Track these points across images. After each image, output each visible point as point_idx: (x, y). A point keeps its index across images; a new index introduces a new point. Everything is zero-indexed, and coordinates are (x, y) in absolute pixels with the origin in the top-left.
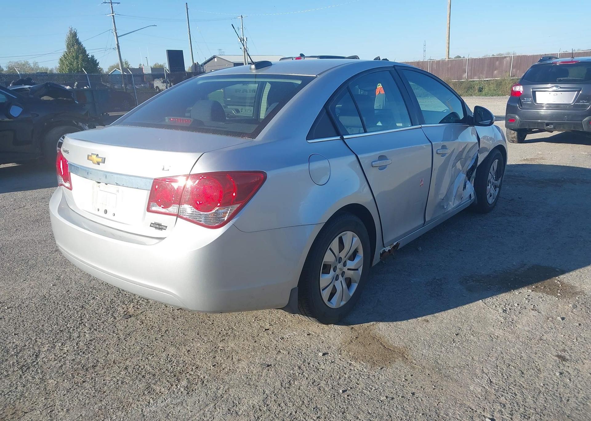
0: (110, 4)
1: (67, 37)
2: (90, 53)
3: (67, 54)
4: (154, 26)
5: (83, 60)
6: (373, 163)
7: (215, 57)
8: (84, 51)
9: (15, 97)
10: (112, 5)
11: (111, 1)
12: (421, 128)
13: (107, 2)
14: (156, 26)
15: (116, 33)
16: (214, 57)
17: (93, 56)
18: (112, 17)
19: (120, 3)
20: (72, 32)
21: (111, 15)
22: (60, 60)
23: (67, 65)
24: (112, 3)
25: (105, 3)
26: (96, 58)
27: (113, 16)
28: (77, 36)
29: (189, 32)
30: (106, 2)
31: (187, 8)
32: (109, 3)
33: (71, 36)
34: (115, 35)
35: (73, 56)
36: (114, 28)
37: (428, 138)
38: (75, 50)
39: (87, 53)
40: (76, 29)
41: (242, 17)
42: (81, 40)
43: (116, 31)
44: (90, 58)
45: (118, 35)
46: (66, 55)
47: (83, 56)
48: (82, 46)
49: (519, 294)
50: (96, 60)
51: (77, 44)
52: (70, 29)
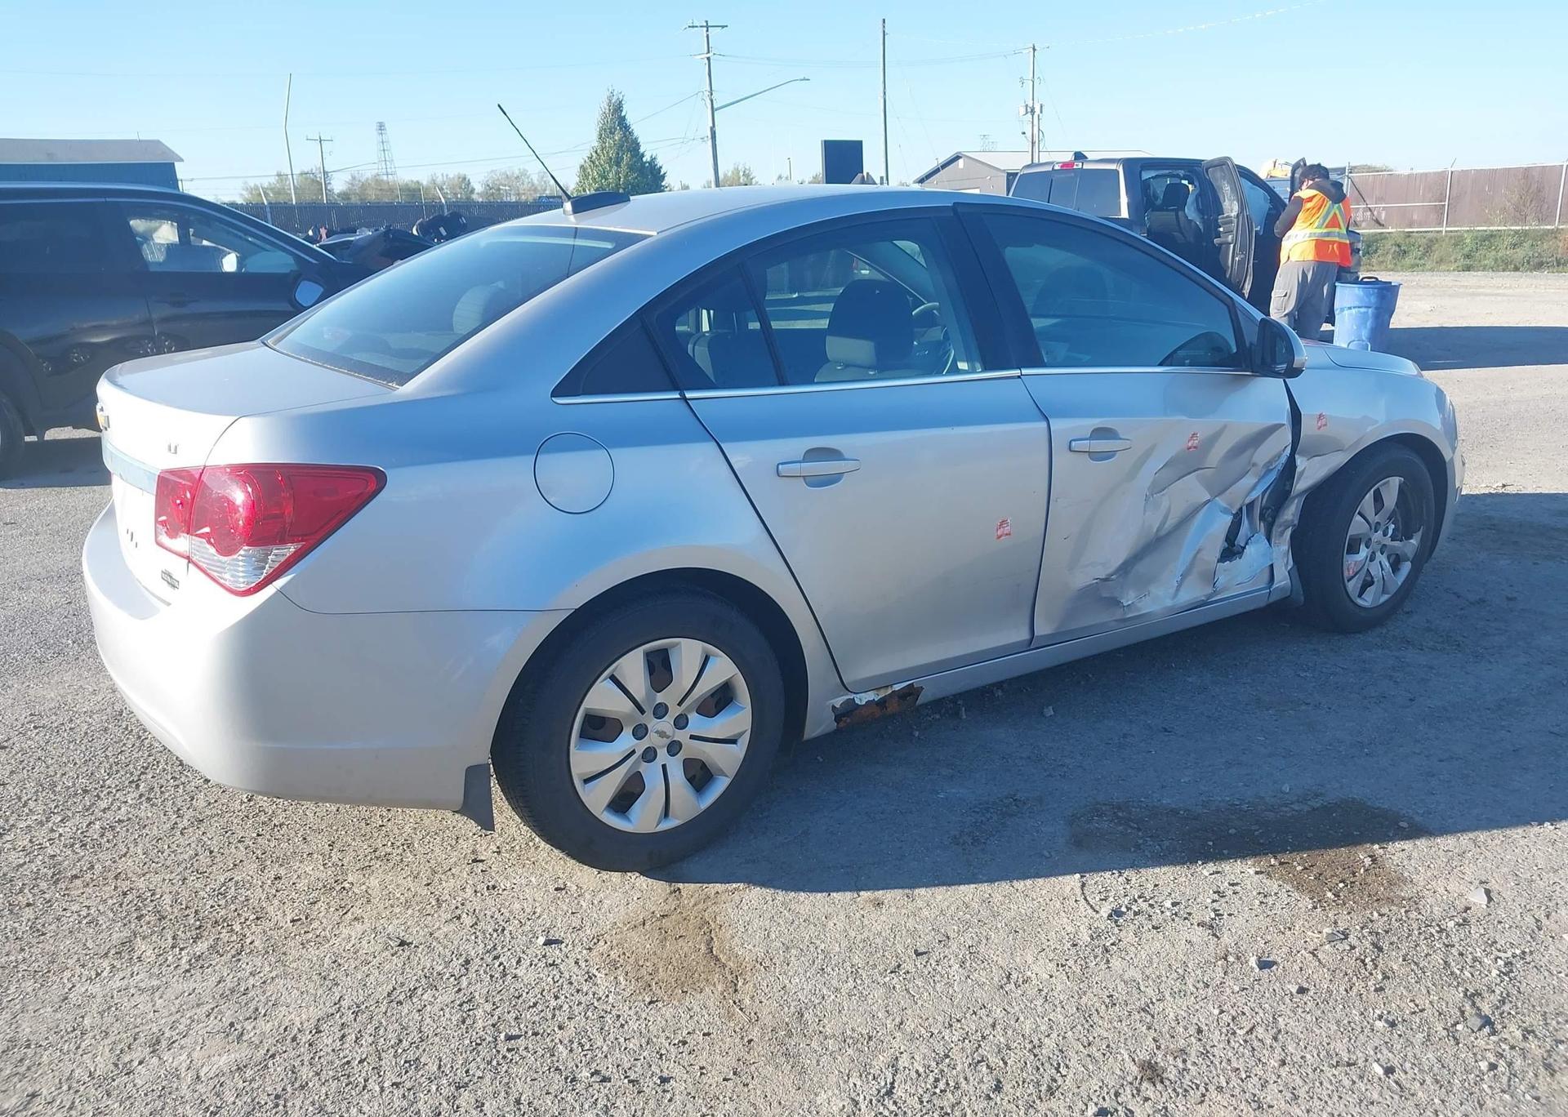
0: (705, 29)
1: (601, 112)
2: (648, 150)
3: (596, 152)
4: (804, 79)
5: (631, 168)
6: (780, 466)
7: (960, 157)
8: (634, 147)
9: (314, 262)
10: (707, 31)
11: (707, 22)
12: (1019, 377)
13: (697, 25)
14: (808, 80)
15: (712, 101)
16: (957, 158)
17: (653, 159)
18: (707, 62)
19: (727, 26)
20: (613, 101)
21: (703, 56)
22: (581, 168)
23: (594, 179)
24: (707, 27)
25: (693, 27)
26: (660, 162)
27: (708, 59)
28: (622, 111)
29: (882, 95)
30: (694, 25)
31: (884, 32)
32: (701, 27)
33: (610, 110)
34: (710, 107)
35: (611, 158)
36: (709, 89)
37: (1037, 406)
38: (615, 144)
39: (641, 150)
40: (623, 93)
41: (1034, 50)
42: (630, 120)
43: (712, 94)
44: (646, 162)
45: (715, 106)
46: (594, 154)
47: (632, 156)
48: (631, 133)
49: (1210, 874)
50: (661, 167)
51: (621, 129)
52: (608, 94)
